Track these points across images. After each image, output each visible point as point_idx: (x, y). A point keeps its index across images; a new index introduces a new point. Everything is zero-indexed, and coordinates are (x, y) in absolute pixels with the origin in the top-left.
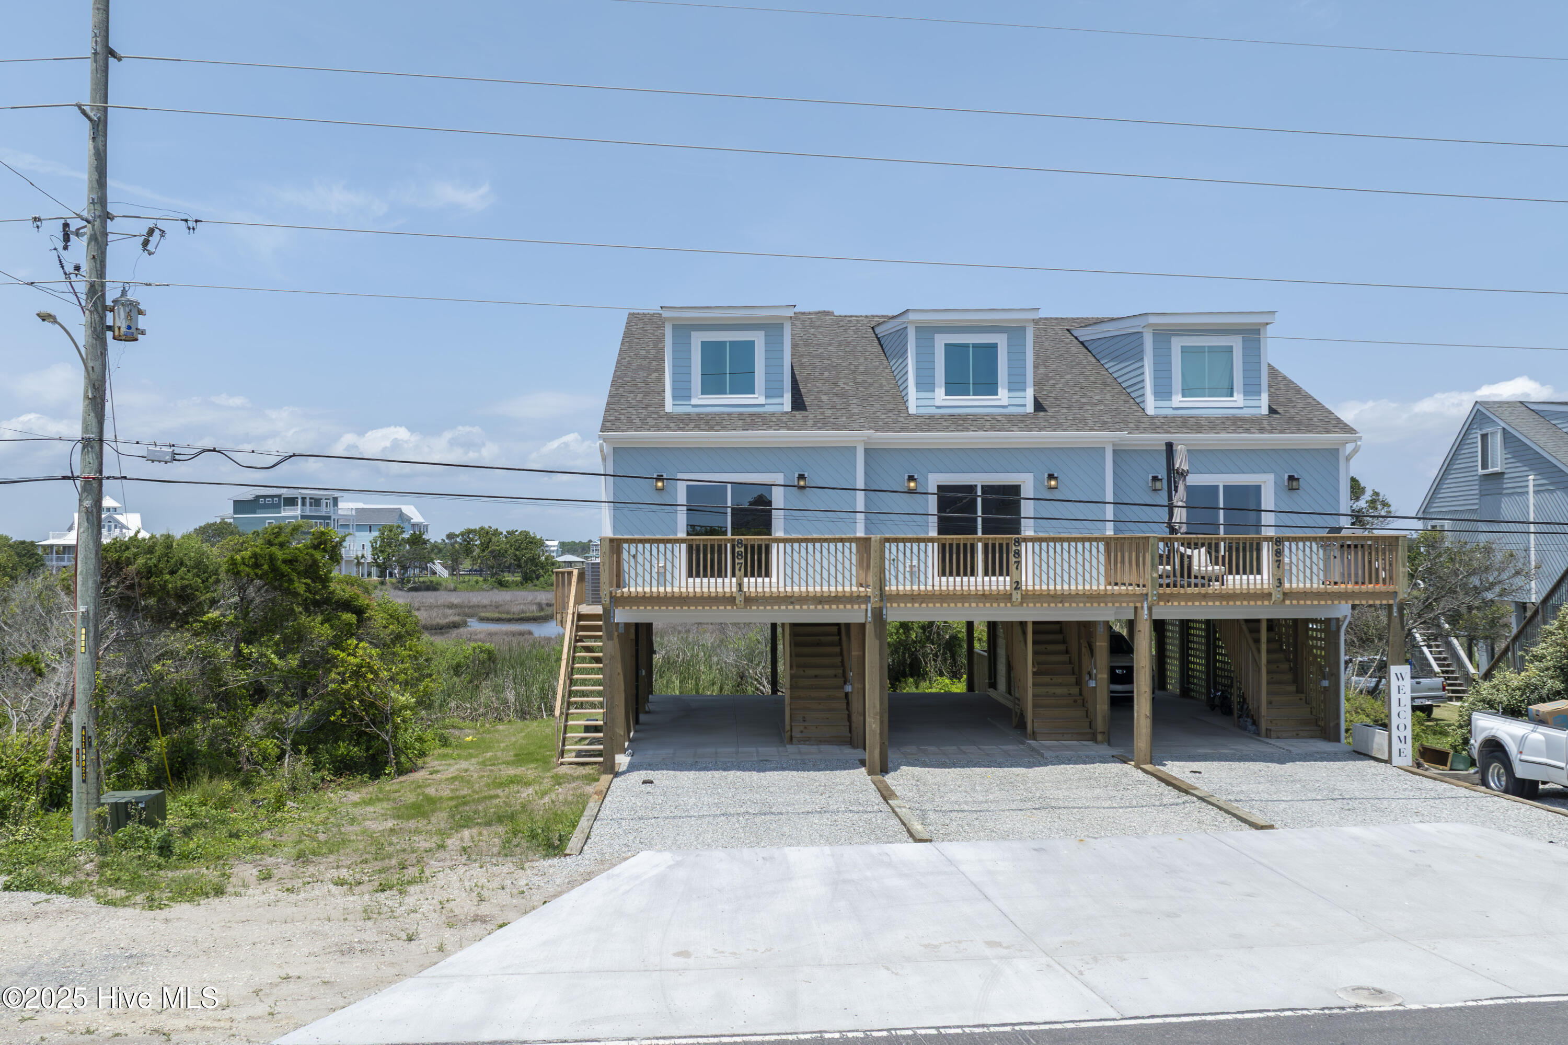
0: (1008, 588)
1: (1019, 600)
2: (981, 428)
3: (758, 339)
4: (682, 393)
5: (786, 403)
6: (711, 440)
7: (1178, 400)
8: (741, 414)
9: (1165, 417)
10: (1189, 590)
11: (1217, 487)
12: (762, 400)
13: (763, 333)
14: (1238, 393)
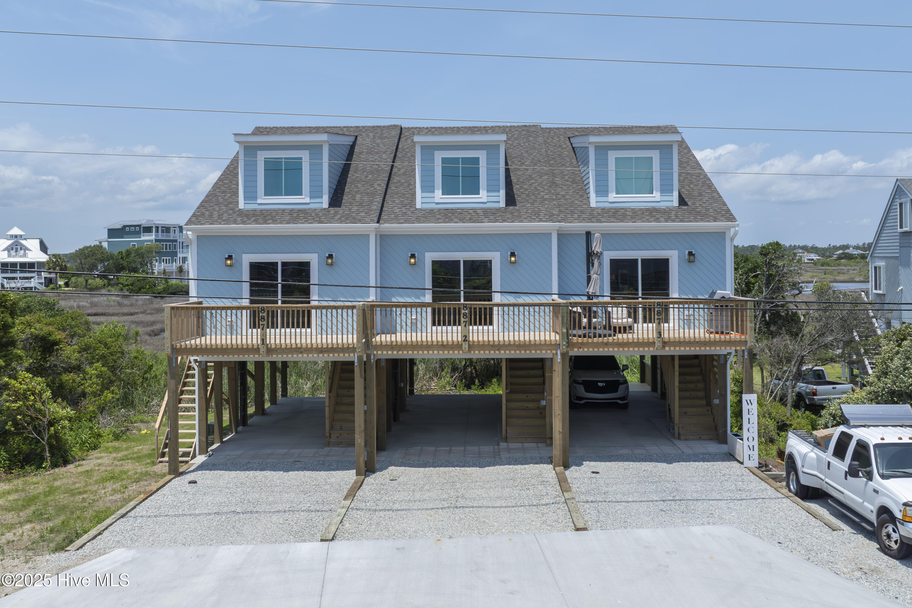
0: (460, 339)
1: (467, 349)
2: (462, 220)
3: (305, 156)
4: (251, 196)
5: (325, 201)
6: (263, 230)
7: (613, 196)
8: (292, 210)
9: (603, 209)
10: (595, 340)
11: (637, 260)
12: (307, 200)
13: (308, 152)
14: (656, 191)
